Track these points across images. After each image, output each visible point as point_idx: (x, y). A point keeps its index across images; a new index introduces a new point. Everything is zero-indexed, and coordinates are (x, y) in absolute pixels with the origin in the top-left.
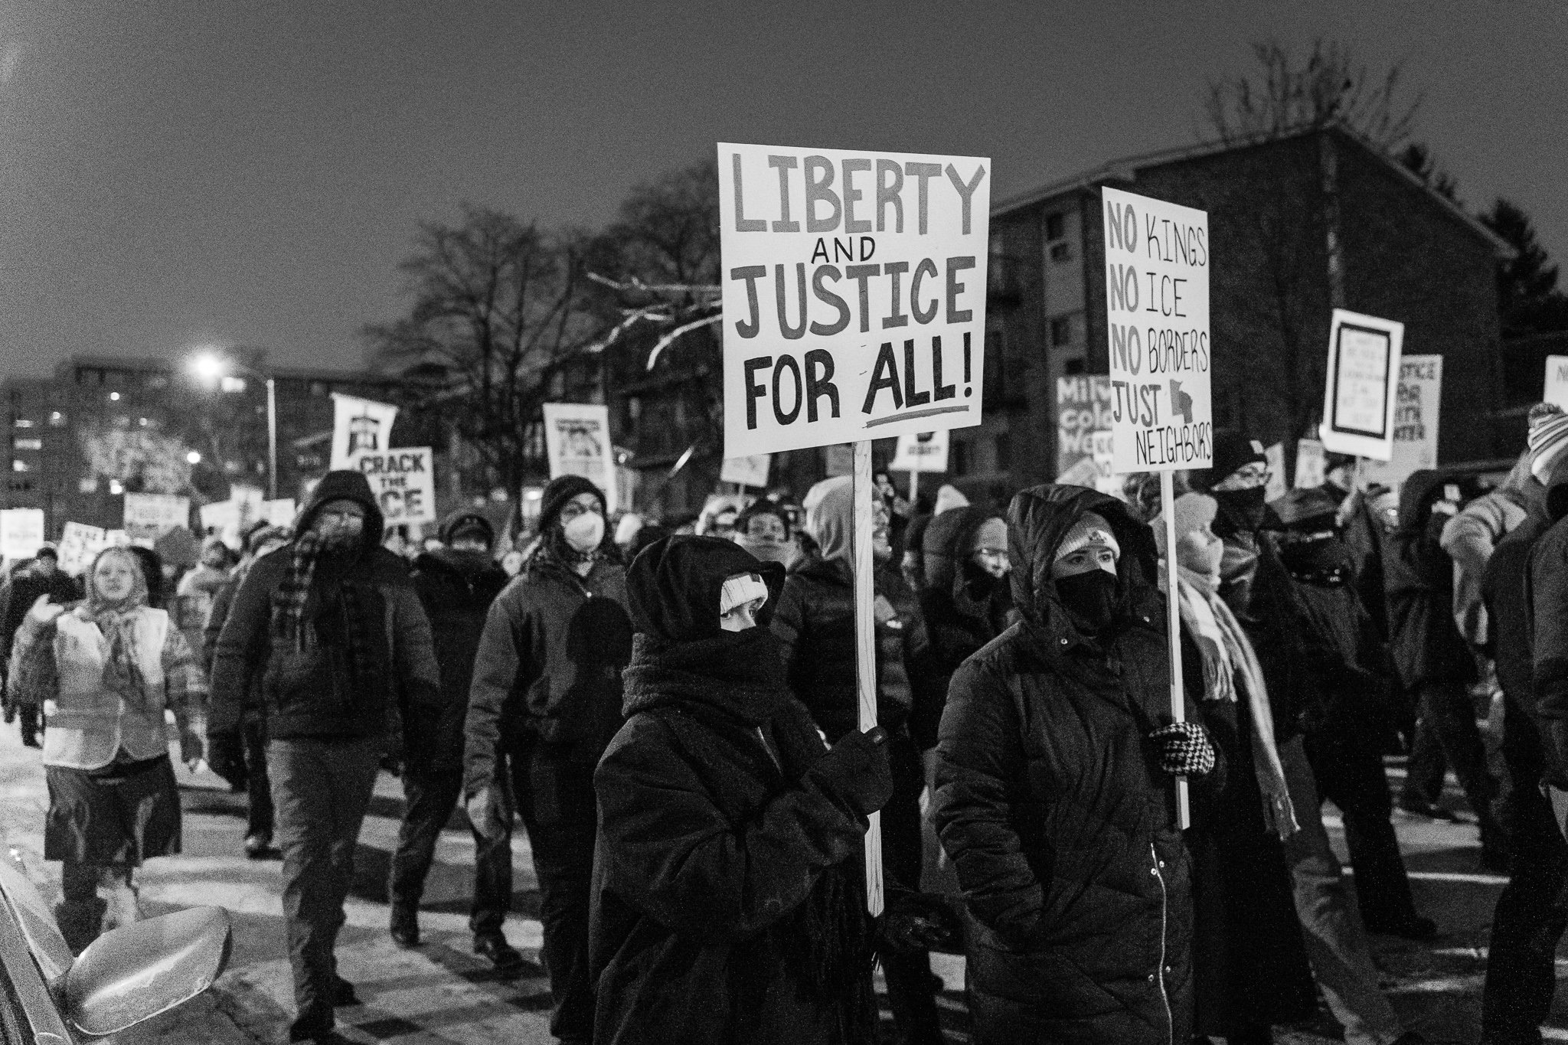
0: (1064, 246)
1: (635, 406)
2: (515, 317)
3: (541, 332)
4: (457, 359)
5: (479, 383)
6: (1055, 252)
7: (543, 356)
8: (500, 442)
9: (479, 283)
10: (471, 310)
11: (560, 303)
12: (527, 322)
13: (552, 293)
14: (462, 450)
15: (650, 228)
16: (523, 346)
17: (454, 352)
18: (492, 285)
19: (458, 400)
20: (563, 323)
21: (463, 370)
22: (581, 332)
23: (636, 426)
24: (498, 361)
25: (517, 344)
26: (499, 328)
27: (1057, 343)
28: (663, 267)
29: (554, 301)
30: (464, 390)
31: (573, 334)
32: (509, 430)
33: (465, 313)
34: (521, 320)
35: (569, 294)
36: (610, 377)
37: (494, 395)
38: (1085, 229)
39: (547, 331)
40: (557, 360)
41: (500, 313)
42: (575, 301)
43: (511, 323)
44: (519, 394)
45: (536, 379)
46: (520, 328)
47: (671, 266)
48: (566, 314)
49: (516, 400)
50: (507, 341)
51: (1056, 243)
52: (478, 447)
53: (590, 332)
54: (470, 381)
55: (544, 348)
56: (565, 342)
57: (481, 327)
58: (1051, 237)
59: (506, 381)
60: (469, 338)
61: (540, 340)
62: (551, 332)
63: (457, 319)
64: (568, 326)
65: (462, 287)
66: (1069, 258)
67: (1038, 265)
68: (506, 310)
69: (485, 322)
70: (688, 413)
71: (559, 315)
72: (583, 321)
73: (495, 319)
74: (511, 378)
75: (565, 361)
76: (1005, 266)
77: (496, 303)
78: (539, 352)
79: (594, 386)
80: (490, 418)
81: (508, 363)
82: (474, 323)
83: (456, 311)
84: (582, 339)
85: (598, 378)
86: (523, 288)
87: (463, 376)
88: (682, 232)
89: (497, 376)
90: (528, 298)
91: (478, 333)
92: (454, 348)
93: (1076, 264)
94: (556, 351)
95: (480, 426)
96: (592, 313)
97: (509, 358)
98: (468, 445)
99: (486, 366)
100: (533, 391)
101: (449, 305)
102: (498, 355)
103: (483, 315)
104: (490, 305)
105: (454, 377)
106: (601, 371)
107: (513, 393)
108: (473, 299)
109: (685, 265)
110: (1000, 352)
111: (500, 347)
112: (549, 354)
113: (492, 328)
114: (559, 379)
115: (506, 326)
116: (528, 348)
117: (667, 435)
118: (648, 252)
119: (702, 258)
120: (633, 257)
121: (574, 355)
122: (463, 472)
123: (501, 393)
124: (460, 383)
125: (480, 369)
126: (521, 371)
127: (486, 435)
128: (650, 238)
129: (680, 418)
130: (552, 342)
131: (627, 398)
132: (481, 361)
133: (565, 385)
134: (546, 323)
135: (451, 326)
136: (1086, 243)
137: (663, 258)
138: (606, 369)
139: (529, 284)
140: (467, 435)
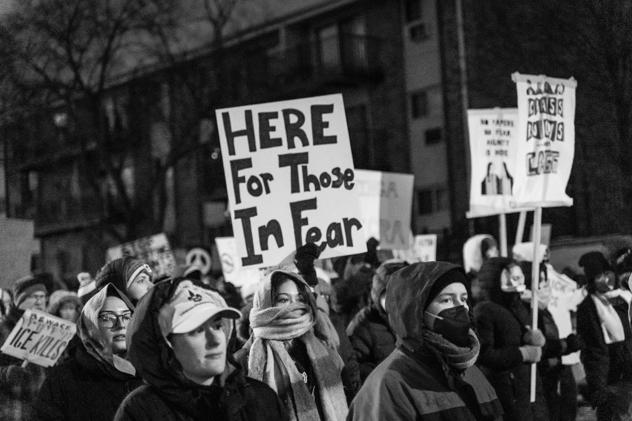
0: (421, 27)
1: (33, 181)
6: (414, 32)
15: (41, 17)
23: (35, 196)
27: (416, 114)
28: (54, 52)
38: (440, 12)
47: (61, 51)
51: (415, 23)
58: (410, 19)
66: (425, 38)
67: (400, 45)
70: (82, 185)
76: (368, 48)
88: (71, 21)
93: (433, 44)
109: (73, 51)
117: (64, 205)
118: (39, 39)
119: (88, 43)
120: (26, 44)
128: (42, 26)
129: (76, 190)
131: (26, 172)
136: (441, 24)
137: (53, 44)
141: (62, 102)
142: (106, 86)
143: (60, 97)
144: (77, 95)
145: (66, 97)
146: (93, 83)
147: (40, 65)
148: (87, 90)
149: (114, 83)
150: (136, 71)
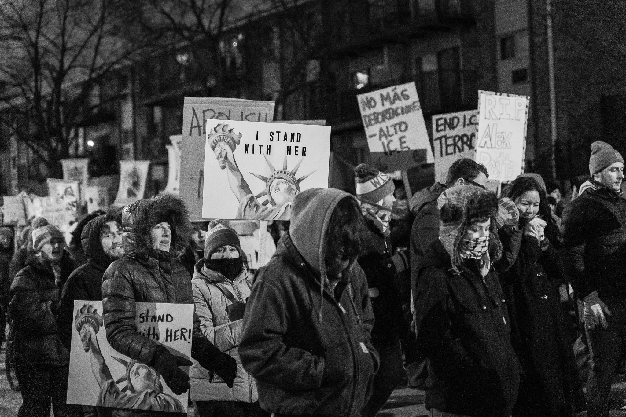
1: (158, 113)
2: (59, 41)
3: (80, 52)
4: (13, 76)
5: (32, 96)
7: (83, 73)
8: (49, 144)
9: (30, 13)
10: (24, 36)
11: (95, 29)
12: (69, 45)
13: (89, 21)
14: (19, 150)
16: (66, 64)
17: (9, 70)
18: (41, 15)
19: (14, 110)
20: (98, 44)
21: (19, 85)
22: (112, 53)
23: (160, 128)
24: (46, 78)
25: (62, 63)
26: (46, 51)
29: (91, 27)
30: (19, 101)
31: (107, 54)
32: (57, 133)
33: (20, 39)
34: (64, 44)
35: (102, 21)
36: (138, 89)
37: (44, 105)
39: (85, 52)
40: (94, 75)
41: (46, 38)
42: (106, 27)
43: (56, 45)
44: (63, 104)
45: (78, 91)
46: (64, 50)
48: (100, 38)
49: (61, 109)
50: (54, 62)
52: (32, 148)
53: (121, 52)
54: (24, 94)
55: (83, 66)
56: (100, 61)
57: (32, 50)
59: (52, 94)
60: (23, 59)
61: (80, 58)
62: (89, 53)
63: (12, 43)
64: (101, 48)
65: (16, 17)
68: (51, 36)
69: (35, 45)
71: (94, 39)
72: (114, 44)
73: (43, 43)
74: (57, 91)
75: (99, 76)
77: (44, 30)
78: (78, 69)
79: (124, 97)
80: (40, 123)
81: (53, 78)
82: (25, 46)
83: (12, 37)
84: (114, 59)
85: (128, 91)
86: (65, 17)
87: (19, 90)
89: (46, 89)
90: (69, 26)
91: (29, 54)
92: (9, 67)
94: (92, 70)
95: (33, 129)
96: (122, 38)
97: (55, 75)
98: (23, 146)
99: (36, 81)
100: (75, 101)
101: (7, 32)
102: (46, 72)
103: (34, 40)
104: (38, 33)
105: (11, 90)
106: (130, 85)
107: (59, 103)
108: (25, 28)
110: (458, 64)
111: (47, 65)
112: (88, 72)
113: (41, 51)
114: (96, 91)
115: (51, 48)
116: (70, 67)
121: (107, 71)
122: (20, 169)
123: (50, 103)
124: (16, 96)
125: (33, 84)
126: (66, 85)
127: (38, 138)
130: (89, 61)
131: (151, 106)
132: (33, 78)
133: (100, 97)
134: (84, 46)
135: (8, 48)
138: (133, 83)
139: (69, 13)
140: (22, 138)
141: (186, 43)
142: (224, 29)
143: (185, 38)
144: (199, 37)
145: (190, 39)
146: (212, 26)
147: (167, 9)
148: (208, 33)
149: (232, 26)
150: (251, 15)
